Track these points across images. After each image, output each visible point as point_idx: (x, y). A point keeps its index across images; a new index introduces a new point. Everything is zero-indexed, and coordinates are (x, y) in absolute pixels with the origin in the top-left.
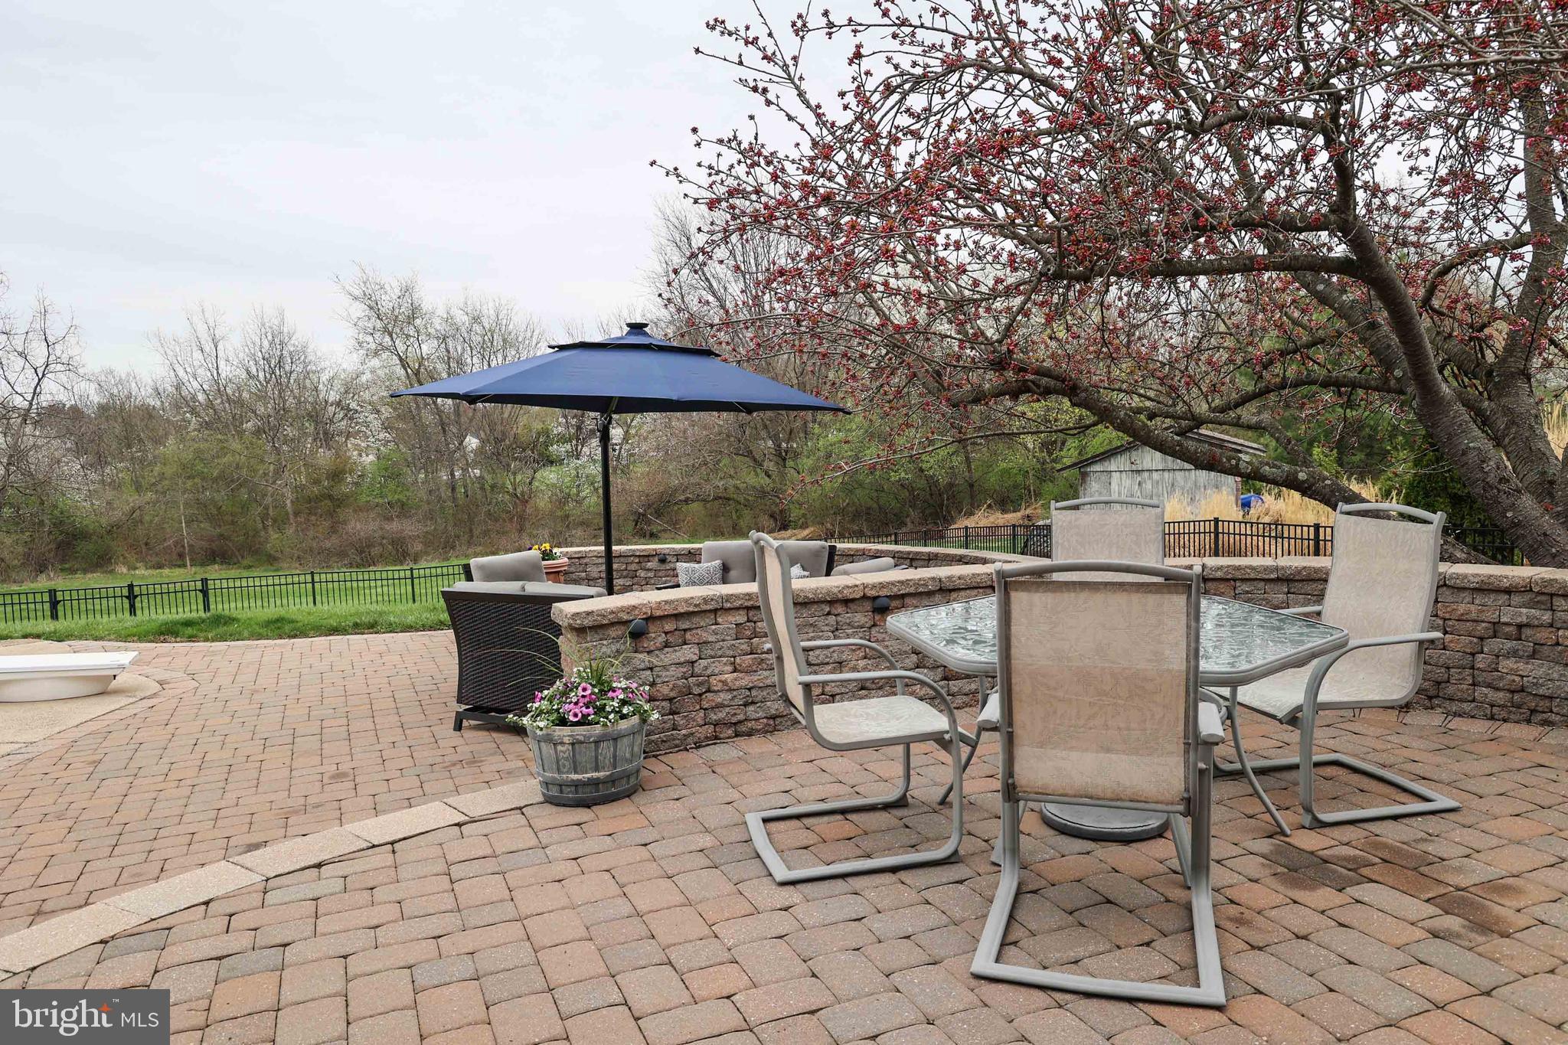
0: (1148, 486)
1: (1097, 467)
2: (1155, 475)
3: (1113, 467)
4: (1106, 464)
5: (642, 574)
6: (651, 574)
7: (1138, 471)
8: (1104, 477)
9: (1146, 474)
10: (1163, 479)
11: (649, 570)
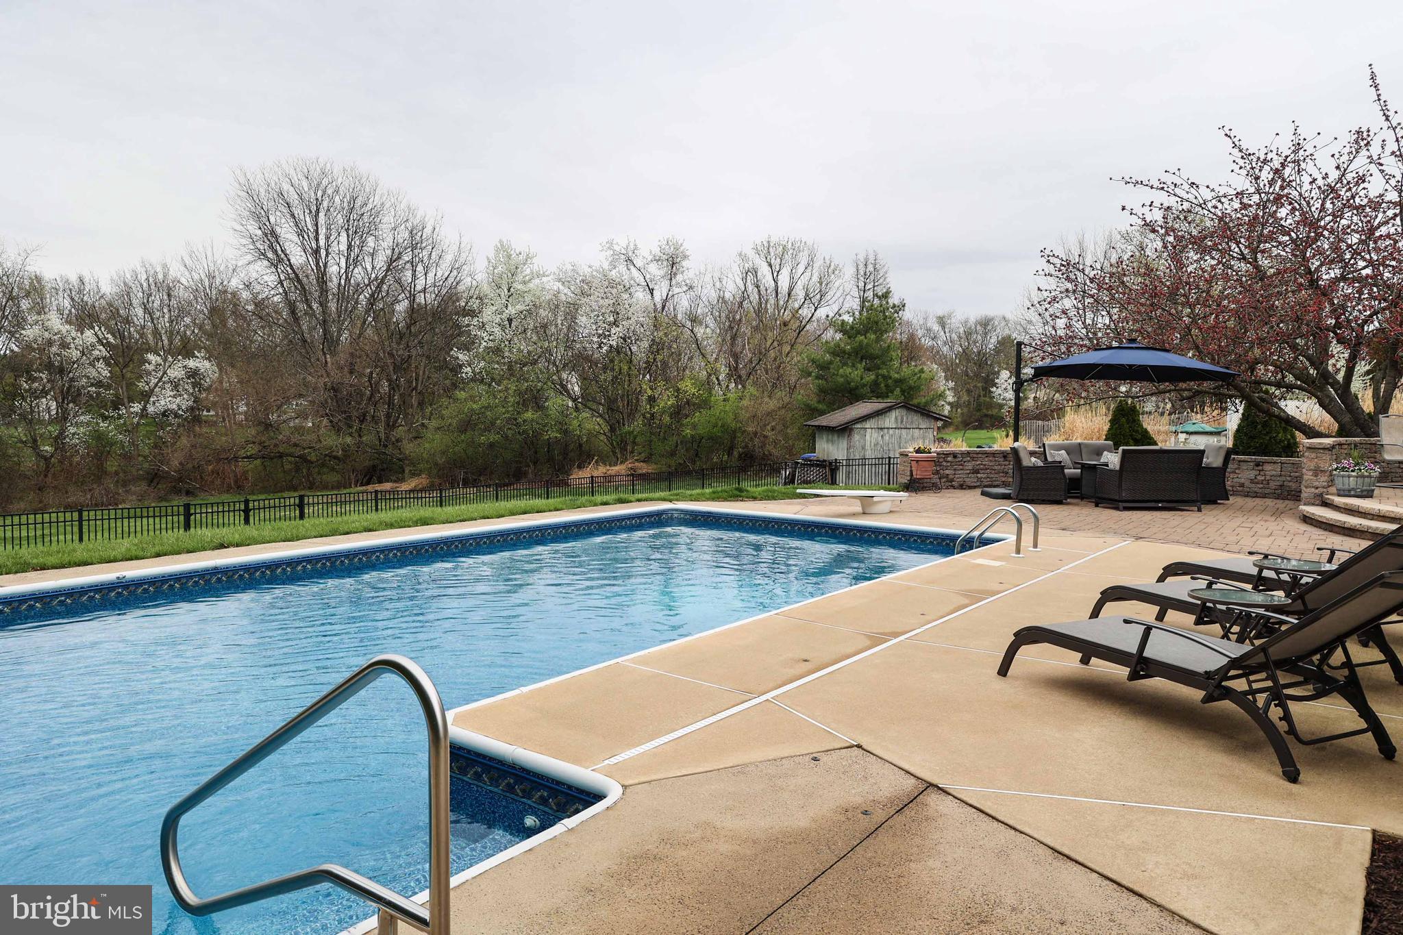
0: (887, 438)
1: (859, 426)
2: (891, 431)
3: (868, 425)
4: (864, 423)
5: (945, 464)
6: (949, 464)
7: (882, 429)
8: (862, 432)
9: (886, 430)
10: (895, 433)
11: (948, 462)
